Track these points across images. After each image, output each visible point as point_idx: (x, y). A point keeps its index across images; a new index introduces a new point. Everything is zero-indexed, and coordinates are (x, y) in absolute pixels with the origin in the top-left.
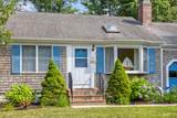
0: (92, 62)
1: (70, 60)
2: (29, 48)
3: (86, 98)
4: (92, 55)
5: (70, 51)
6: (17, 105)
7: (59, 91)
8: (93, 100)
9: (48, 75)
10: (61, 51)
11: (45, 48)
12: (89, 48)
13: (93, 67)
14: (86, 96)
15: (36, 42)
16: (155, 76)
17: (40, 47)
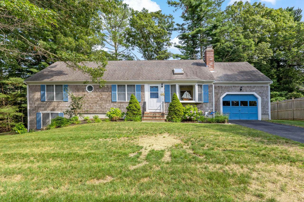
0: (162, 95)
1: (147, 94)
2: (121, 86)
3: (153, 117)
4: (161, 90)
5: (147, 88)
6: (112, 119)
7: (136, 112)
8: (157, 118)
9: (130, 103)
10: (141, 88)
11: (131, 86)
12: (159, 86)
13: (162, 98)
14: (154, 116)
15: (126, 83)
16: (208, 105)
17: (128, 85)
